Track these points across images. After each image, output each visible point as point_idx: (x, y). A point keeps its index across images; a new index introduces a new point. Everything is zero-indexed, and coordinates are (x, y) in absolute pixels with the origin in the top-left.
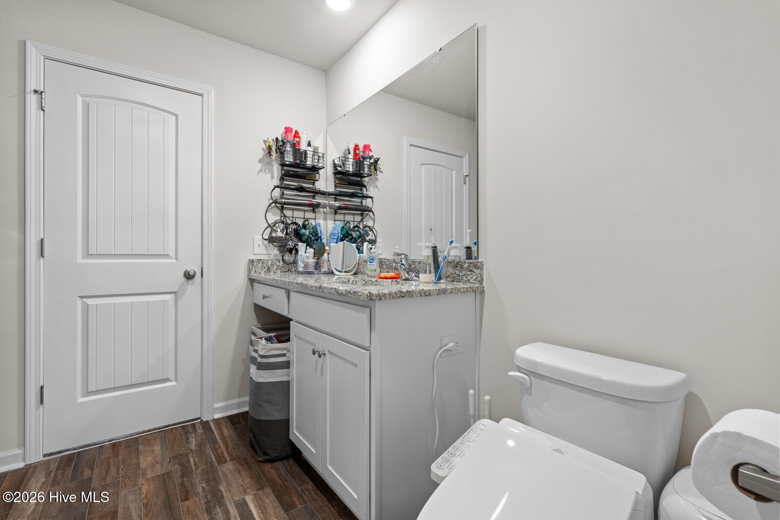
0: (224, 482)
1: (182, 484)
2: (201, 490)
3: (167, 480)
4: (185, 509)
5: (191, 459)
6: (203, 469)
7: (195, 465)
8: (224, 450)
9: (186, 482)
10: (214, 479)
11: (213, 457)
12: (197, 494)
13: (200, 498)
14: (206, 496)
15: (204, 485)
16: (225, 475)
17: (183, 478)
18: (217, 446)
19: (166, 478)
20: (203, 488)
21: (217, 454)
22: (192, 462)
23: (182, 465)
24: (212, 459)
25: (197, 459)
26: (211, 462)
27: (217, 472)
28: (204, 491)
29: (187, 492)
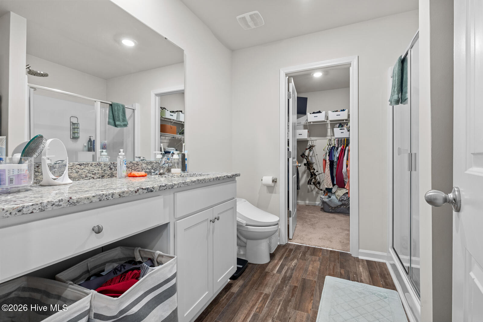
0: (277, 284)
1: (293, 296)
2: (288, 287)
3: (298, 303)
4: (298, 283)
5: (278, 310)
6: (278, 298)
7: (280, 304)
8: (257, 304)
9: (291, 296)
10: (279, 288)
11: (267, 302)
12: (290, 286)
13: (290, 284)
14: (287, 283)
15: (285, 288)
16: (273, 287)
17: (290, 299)
18: (258, 310)
19: (298, 305)
20: (286, 287)
21: (263, 304)
22: (280, 307)
23: (286, 309)
24: (269, 302)
25: (276, 308)
26: (271, 299)
27: (274, 291)
28: (287, 285)
29: (293, 290)
